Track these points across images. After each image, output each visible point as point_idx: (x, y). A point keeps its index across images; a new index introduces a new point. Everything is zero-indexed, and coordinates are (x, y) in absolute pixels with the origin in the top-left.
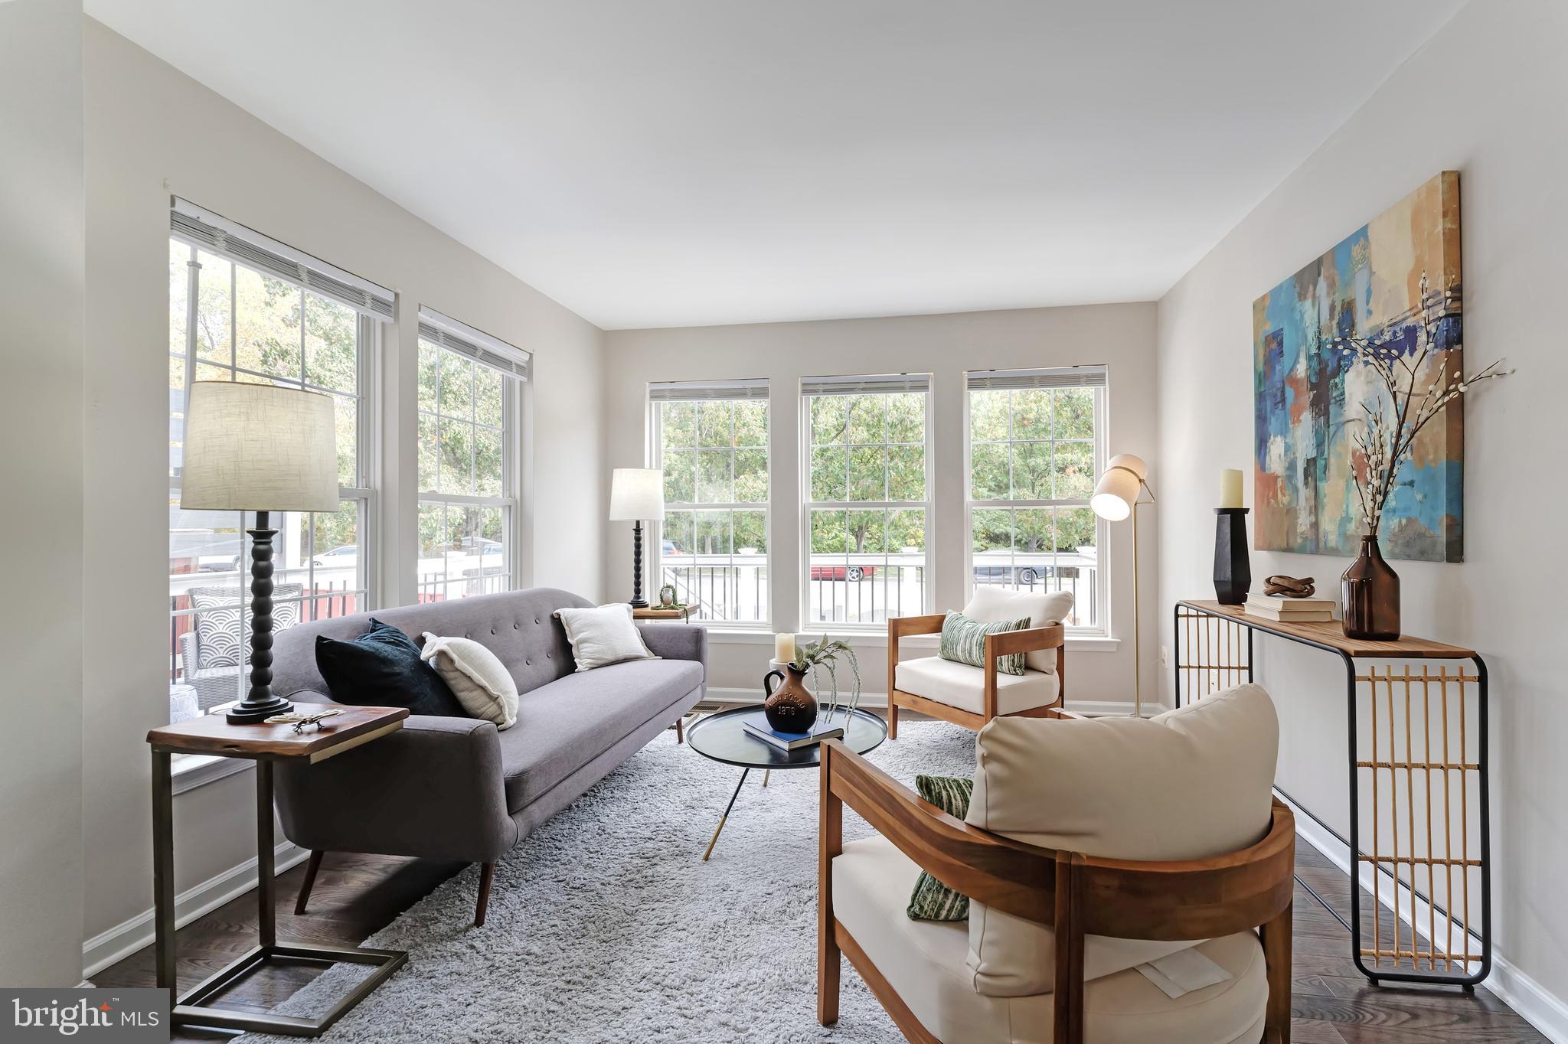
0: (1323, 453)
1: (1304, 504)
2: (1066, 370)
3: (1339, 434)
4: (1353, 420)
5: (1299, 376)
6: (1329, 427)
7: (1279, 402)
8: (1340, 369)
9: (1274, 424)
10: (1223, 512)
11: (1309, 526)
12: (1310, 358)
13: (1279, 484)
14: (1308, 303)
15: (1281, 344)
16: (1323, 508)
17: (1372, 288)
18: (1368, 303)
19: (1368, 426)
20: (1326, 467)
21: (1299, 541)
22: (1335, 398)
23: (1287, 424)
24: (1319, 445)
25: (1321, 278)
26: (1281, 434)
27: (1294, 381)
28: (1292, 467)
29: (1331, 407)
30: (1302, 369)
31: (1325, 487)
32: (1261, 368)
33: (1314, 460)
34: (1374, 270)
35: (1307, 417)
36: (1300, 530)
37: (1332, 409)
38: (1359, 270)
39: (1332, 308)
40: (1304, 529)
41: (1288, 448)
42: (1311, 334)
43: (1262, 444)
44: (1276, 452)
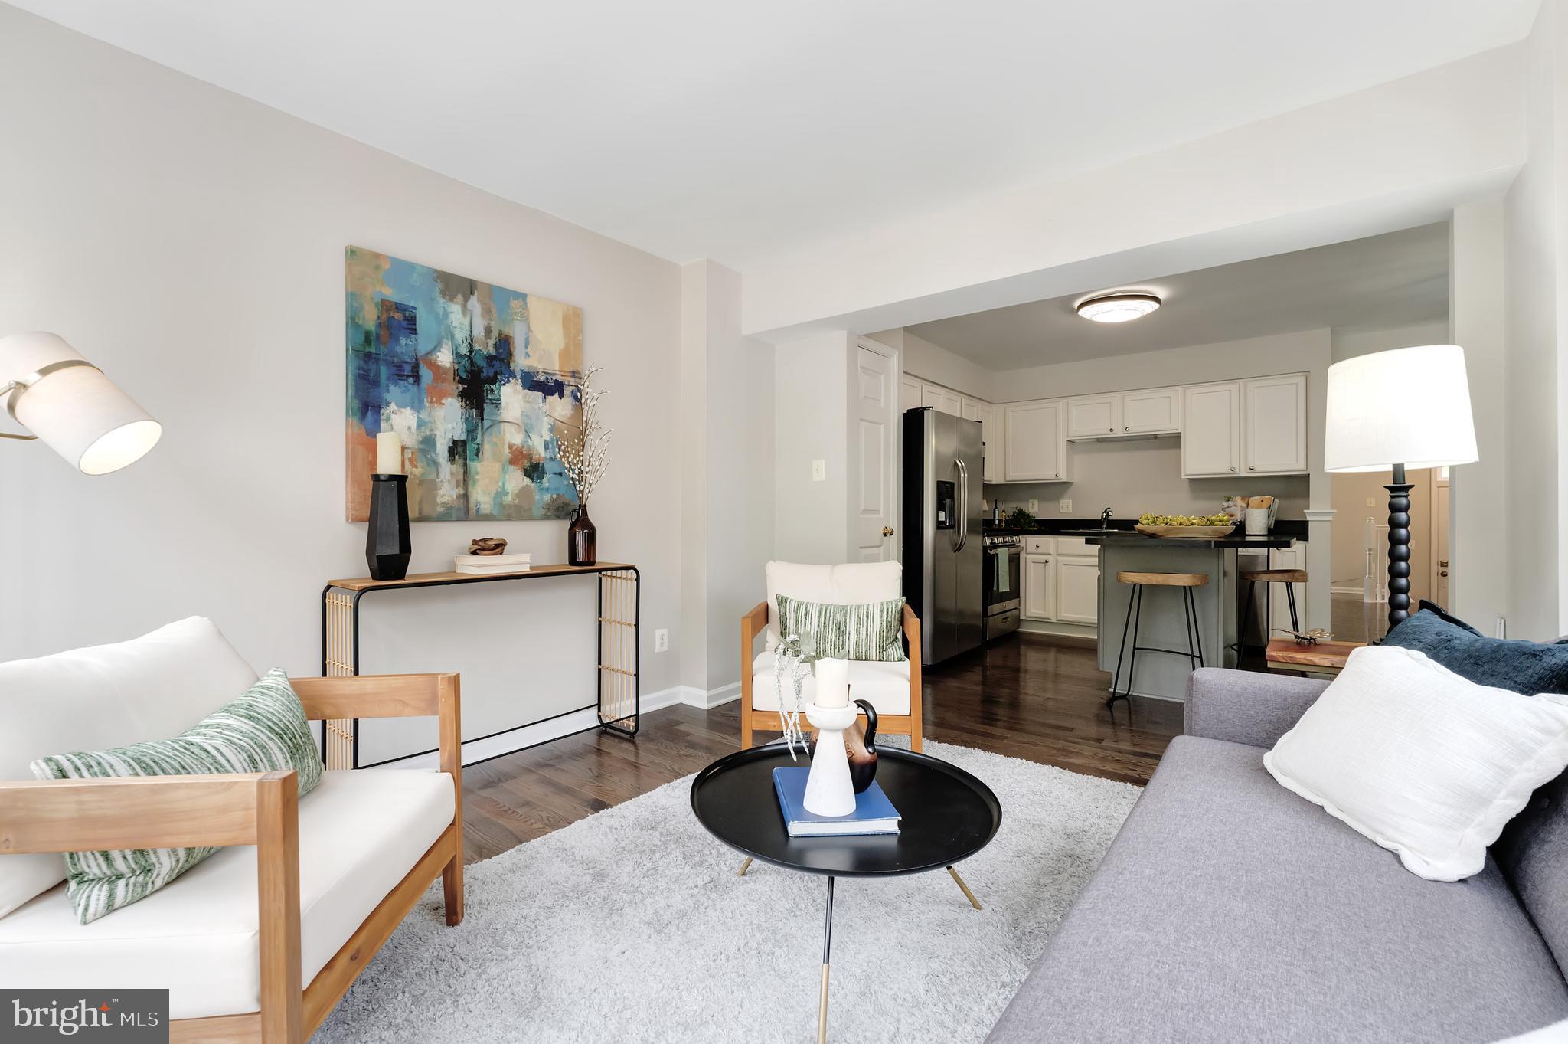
0: (475, 439)
1: (448, 477)
3: (495, 429)
4: (510, 422)
5: (440, 363)
6: (482, 419)
7: (408, 376)
8: (493, 380)
9: (394, 394)
11: (455, 497)
12: (458, 355)
13: (407, 454)
14: (456, 307)
15: (411, 320)
16: (475, 483)
17: (530, 339)
18: (526, 347)
19: (526, 431)
20: (478, 450)
21: (439, 509)
22: (490, 400)
23: (421, 402)
24: (471, 432)
25: (473, 298)
26: (412, 408)
27: (434, 367)
28: (430, 442)
29: (485, 405)
30: (445, 358)
31: (475, 466)
32: (371, 326)
33: (464, 443)
34: (531, 328)
35: (455, 404)
36: (439, 500)
37: (487, 407)
38: (518, 320)
39: (488, 331)
40: (447, 499)
41: (420, 424)
42: (460, 336)
43: (368, 408)
44: (401, 422)
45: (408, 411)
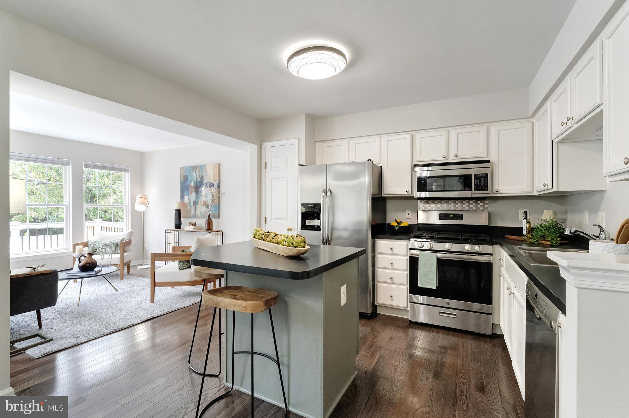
0: (197, 200)
1: (193, 209)
2: (118, 166)
3: (200, 197)
4: (203, 196)
6: (198, 196)
7: (187, 189)
8: (200, 187)
9: (186, 193)
10: (176, 210)
12: (194, 183)
13: (187, 205)
14: (194, 173)
15: (188, 178)
16: (197, 210)
17: (207, 175)
18: (206, 177)
19: (206, 197)
20: (198, 203)
21: (192, 216)
22: (199, 191)
23: (189, 194)
24: (196, 199)
25: (197, 169)
26: (188, 195)
27: (191, 186)
28: (190, 202)
30: (192, 184)
31: (197, 206)
32: (182, 181)
33: (195, 201)
34: (207, 172)
35: (194, 193)
36: (192, 214)
37: (199, 193)
38: (204, 171)
39: (199, 176)
40: (193, 214)
41: (189, 198)
42: (195, 178)
43: (182, 197)
44: (186, 199)
45: (187, 196)
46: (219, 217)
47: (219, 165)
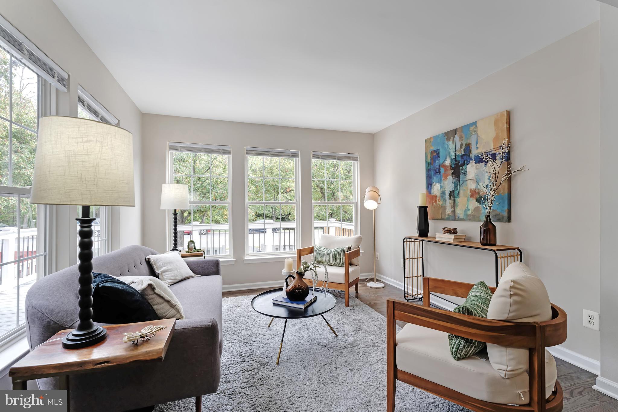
0: (457, 189)
1: (449, 205)
2: (345, 154)
3: (464, 184)
4: (470, 180)
5: (446, 165)
6: (460, 181)
7: (438, 172)
8: (463, 164)
9: (435, 179)
10: (420, 207)
11: (451, 212)
12: (451, 160)
13: (438, 198)
14: (451, 142)
15: (438, 154)
16: (457, 206)
17: (478, 140)
18: (476, 145)
19: (477, 182)
20: (458, 193)
21: (447, 216)
22: (462, 172)
23: (441, 180)
24: (456, 187)
25: (456, 136)
26: (439, 183)
27: (445, 167)
28: (443, 193)
29: (461, 175)
30: (448, 162)
31: (458, 199)
32: (429, 161)
33: (454, 191)
34: (479, 135)
35: (450, 178)
36: (446, 213)
37: (461, 176)
38: (473, 135)
39: (461, 145)
40: (449, 212)
41: (441, 187)
42: (452, 152)
43: (429, 185)
44: (436, 189)
45: (438, 184)
46: (509, 220)
47: (509, 113)
